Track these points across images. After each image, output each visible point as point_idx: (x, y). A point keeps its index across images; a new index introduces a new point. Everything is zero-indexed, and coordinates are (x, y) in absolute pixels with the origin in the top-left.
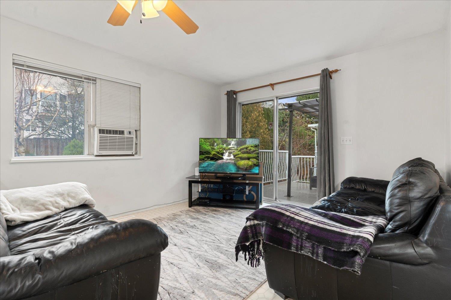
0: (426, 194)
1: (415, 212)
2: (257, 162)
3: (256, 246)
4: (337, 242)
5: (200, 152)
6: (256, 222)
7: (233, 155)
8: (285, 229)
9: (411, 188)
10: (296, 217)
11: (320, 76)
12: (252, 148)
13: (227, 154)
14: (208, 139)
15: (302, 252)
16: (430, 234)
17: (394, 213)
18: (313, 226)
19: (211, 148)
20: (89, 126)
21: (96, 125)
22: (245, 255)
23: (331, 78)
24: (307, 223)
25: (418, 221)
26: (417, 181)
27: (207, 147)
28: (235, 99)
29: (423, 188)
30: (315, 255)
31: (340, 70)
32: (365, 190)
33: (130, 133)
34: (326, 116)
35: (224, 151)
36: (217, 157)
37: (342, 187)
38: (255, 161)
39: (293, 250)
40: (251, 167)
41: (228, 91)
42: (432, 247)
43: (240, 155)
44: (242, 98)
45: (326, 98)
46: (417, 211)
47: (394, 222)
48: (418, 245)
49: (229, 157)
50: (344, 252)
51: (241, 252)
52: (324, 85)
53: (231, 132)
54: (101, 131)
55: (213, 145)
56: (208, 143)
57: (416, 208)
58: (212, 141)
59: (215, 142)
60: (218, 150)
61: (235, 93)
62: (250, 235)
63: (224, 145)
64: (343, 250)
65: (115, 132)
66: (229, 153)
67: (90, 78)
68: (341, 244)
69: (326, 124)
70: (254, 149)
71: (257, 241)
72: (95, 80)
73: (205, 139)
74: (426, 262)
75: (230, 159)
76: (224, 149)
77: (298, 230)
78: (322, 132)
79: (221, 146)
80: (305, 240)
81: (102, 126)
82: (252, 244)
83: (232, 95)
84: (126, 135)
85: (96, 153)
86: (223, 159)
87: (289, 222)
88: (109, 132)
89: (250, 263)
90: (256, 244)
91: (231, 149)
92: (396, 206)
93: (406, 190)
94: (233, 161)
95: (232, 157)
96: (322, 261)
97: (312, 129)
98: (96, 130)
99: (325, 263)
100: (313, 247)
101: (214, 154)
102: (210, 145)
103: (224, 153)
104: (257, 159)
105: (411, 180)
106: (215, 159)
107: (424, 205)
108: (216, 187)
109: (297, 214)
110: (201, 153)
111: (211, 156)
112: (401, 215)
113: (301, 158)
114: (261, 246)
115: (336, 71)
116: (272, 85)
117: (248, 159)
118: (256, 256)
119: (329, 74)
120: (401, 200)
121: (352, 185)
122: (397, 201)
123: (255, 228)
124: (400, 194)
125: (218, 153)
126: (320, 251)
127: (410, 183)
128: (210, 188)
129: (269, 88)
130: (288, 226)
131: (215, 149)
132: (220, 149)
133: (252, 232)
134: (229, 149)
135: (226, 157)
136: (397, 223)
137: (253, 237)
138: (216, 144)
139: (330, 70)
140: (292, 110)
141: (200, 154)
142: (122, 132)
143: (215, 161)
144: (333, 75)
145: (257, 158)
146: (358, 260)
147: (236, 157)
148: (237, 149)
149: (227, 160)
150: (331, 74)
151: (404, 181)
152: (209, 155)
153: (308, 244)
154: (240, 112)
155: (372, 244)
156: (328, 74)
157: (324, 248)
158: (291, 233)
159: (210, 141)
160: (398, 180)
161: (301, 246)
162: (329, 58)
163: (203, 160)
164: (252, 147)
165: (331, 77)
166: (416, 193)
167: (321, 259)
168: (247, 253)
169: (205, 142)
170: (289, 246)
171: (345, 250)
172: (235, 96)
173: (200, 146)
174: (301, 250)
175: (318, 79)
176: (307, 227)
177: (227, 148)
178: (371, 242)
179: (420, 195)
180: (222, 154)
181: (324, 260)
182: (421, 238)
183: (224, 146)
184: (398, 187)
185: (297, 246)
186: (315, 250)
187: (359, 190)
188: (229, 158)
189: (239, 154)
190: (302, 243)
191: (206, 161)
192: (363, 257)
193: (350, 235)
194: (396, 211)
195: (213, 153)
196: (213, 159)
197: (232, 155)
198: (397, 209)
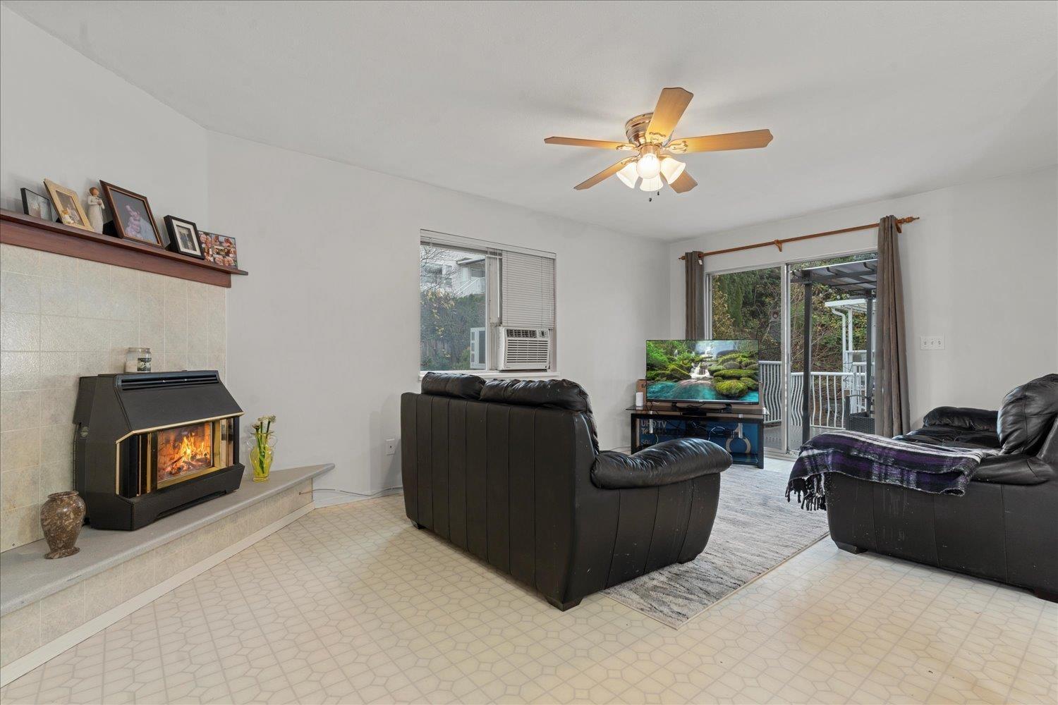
0: (1046, 409)
1: (1032, 430)
2: (755, 384)
3: (815, 483)
4: (934, 465)
5: (648, 365)
6: (816, 452)
7: (709, 371)
8: (862, 455)
9: (1027, 403)
10: (875, 443)
11: (878, 228)
12: (745, 359)
13: (698, 369)
14: (663, 342)
15: (887, 481)
16: (1049, 450)
17: (1007, 433)
18: (900, 451)
19: (669, 359)
20: (492, 324)
21: (501, 323)
22: (799, 496)
23: (900, 232)
24: (891, 449)
25: (1037, 439)
26: (1035, 395)
27: (660, 356)
28: (702, 267)
29: (1042, 403)
30: (905, 483)
31: (918, 218)
32: (971, 428)
33: (543, 333)
34: (891, 301)
35: (693, 364)
36: (680, 375)
37: (926, 425)
38: (750, 382)
39: (875, 479)
40: (742, 394)
41: (687, 254)
42: (1050, 463)
43: (723, 372)
44: (715, 266)
45: (890, 268)
46: (1036, 428)
47: (1008, 443)
48: (1034, 463)
49: (702, 374)
50: (944, 474)
51: (793, 491)
52: (886, 244)
53: (695, 329)
54: (510, 333)
55: (672, 353)
56: (662, 350)
57: (1034, 425)
58: (670, 349)
59: (674, 347)
60: (681, 363)
61: (701, 255)
62: (809, 467)
63: (691, 353)
64: (942, 472)
65: (526, 333)
66: (701, 367)
67: (496, 251)
68: (940, 466)
69: (892, 314)
70: (749, 361)
71: (816, 476)
72: (500, 255)
73: (656, 342)
74: (1043, 479)
75: (704, 379)
76: (693, 360)
77: (880, 456)
78: (884, 328)
79: (686, 354)
80: (891, 466)
81: (510, 325)
82: (810, 480)
83: (693, 261)
84: (539, 338)
85: (502, 367)
86: (689, 377)
87: (867, 448)
88: (518, 333)
89: (805, 506)
90: (815, 479)
91: (705, 361)
92: (1011, 424)
93: (1021, 406)
94: (709, 382)
95: (707, 374)
96: (915, 488)
97: (834, 312)
98: (502, 331)
99: (919, 489)
100: (902, 474)
101: (673, 370)
102: (666, 354)
103: (692, 367)
104: (753, 379)
105: (1027, 394)
106: (675, 378)
107: (1042, 422)
108: (671, 427)
109: (875, 440)
110: (650, 367)
111: (668, 372)
112: (1016, 434)
113: (833, 376)
114: (822, 483)
115: (910, 220)
116: (779, 243)
117: (738, 378)
118: (817, 494)
119: (897, 225)
120: (1015, 418)
121: (946, 421)
122: (1010, 419)
123: (815, 459)
124: (1014, 411)
125: (681, 367)
126: (913, 477)
127: (1025, 397)
128: (661, 429)
129: (774, 248)
130: (865, 452)
131: (674, 360)
132: (685, 359)
133: (811, 463)
134: (702, 361)
135: (695, 374)
136: (1011, 444)
137: (813, 470)
138: (676, 351)
139: (899, 217)
140: (811, 282)
141: (648, 370)
142: (533, 334)
143: (676, 382)
144: (904, 227)
145: (754, 377)
146: (961, 480)
147: (715, 374)
148: (717, 361)
149: (698, 379)
150: (899, 225)
151: (1019, 395)
152: (663, 372)
153: (896, 471)
154: (709, 290)
155: (978, 465)
156: (894, 225)
157: (918, 473)
158: (871, 460)
159: (665, 345)
160: (1011, 395)
161: (886, 474)
162: (896, 196)
163: (653, 379)
164: (745, 357)
165: (899, 230)
166: (1033, 408)
167: (913, 487)
168: (802, 493)
169: (656, 347)
170: (869, 475)
171: (945, 471)
172: (700, 262)
173: (647, 354)
174: (886, 478)
175: (875, 231)
176: (892, 452)
177: (697, 359)
178: (977, 462)
179: (1036, 411)
180: (689, 370)
181: (917, 487)
182: (1038, 456)
183: (692, 355)
184: (1012, 402)
185: (880, 474)
186: (905, 478)
187: (960, 427)
188: (701, 376)
189: (719, 370)
190: (886, 470)
191: (658, 380)
192: (968, 476)
193: (951, 457)
194: (1010, 430)
195: (672, 366)
196: (673, 377)
197: (707, 371)
198: (1010, 428)
